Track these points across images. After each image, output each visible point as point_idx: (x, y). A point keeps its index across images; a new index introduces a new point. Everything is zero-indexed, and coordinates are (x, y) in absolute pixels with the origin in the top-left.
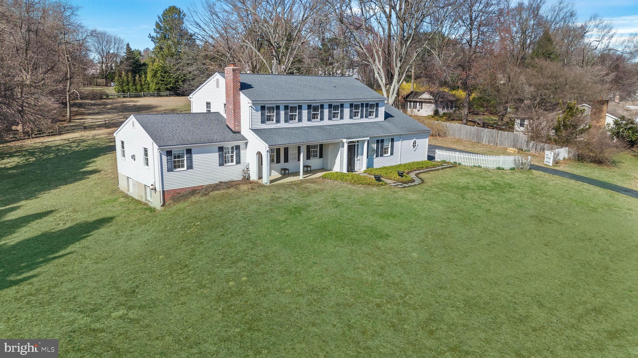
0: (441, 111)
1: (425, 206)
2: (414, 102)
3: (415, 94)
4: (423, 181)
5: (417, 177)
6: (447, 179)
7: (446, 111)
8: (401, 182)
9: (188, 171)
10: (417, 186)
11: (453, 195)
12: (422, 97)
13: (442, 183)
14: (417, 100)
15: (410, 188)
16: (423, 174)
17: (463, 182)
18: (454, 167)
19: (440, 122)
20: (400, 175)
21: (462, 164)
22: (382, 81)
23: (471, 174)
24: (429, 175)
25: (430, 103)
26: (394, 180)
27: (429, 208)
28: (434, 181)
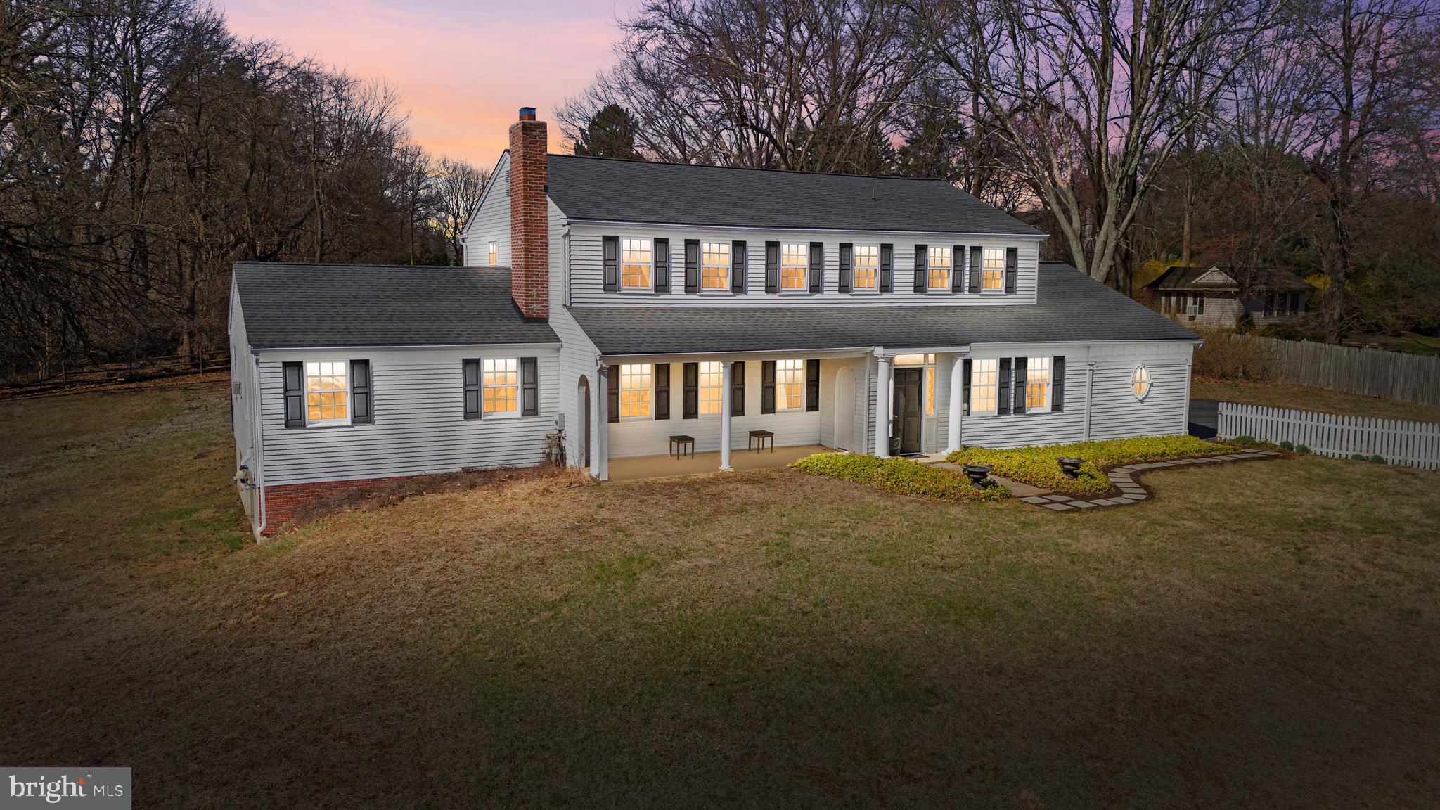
0: (1259, 316)
1: (1132, 582)
2: (1179, 294)
3: (1183, 275)
4: (1151, 494)
5: (1135, 481)
6: (1248, 492)
7: (1275, 318)
8: (1065, 494)
9: (357, 428)
10: (1122, 509)
11: (1259, 546)
12: (1203, 281)
13: (1223, 506)
14: (1186, 289)
15: (1091, 515)
16: (1161, 473)
17: (1309, 504)
18: (1283, 458)
19: (1248, 335)
20: (1067, 472)
21: (1313, 449)
22: (1070, 222)
23: (1343, 482)
24: (1181, 476)
25: (1225, 295)
26: (1045, 486)
27: (1149, 590)
28: (1196, 497)
